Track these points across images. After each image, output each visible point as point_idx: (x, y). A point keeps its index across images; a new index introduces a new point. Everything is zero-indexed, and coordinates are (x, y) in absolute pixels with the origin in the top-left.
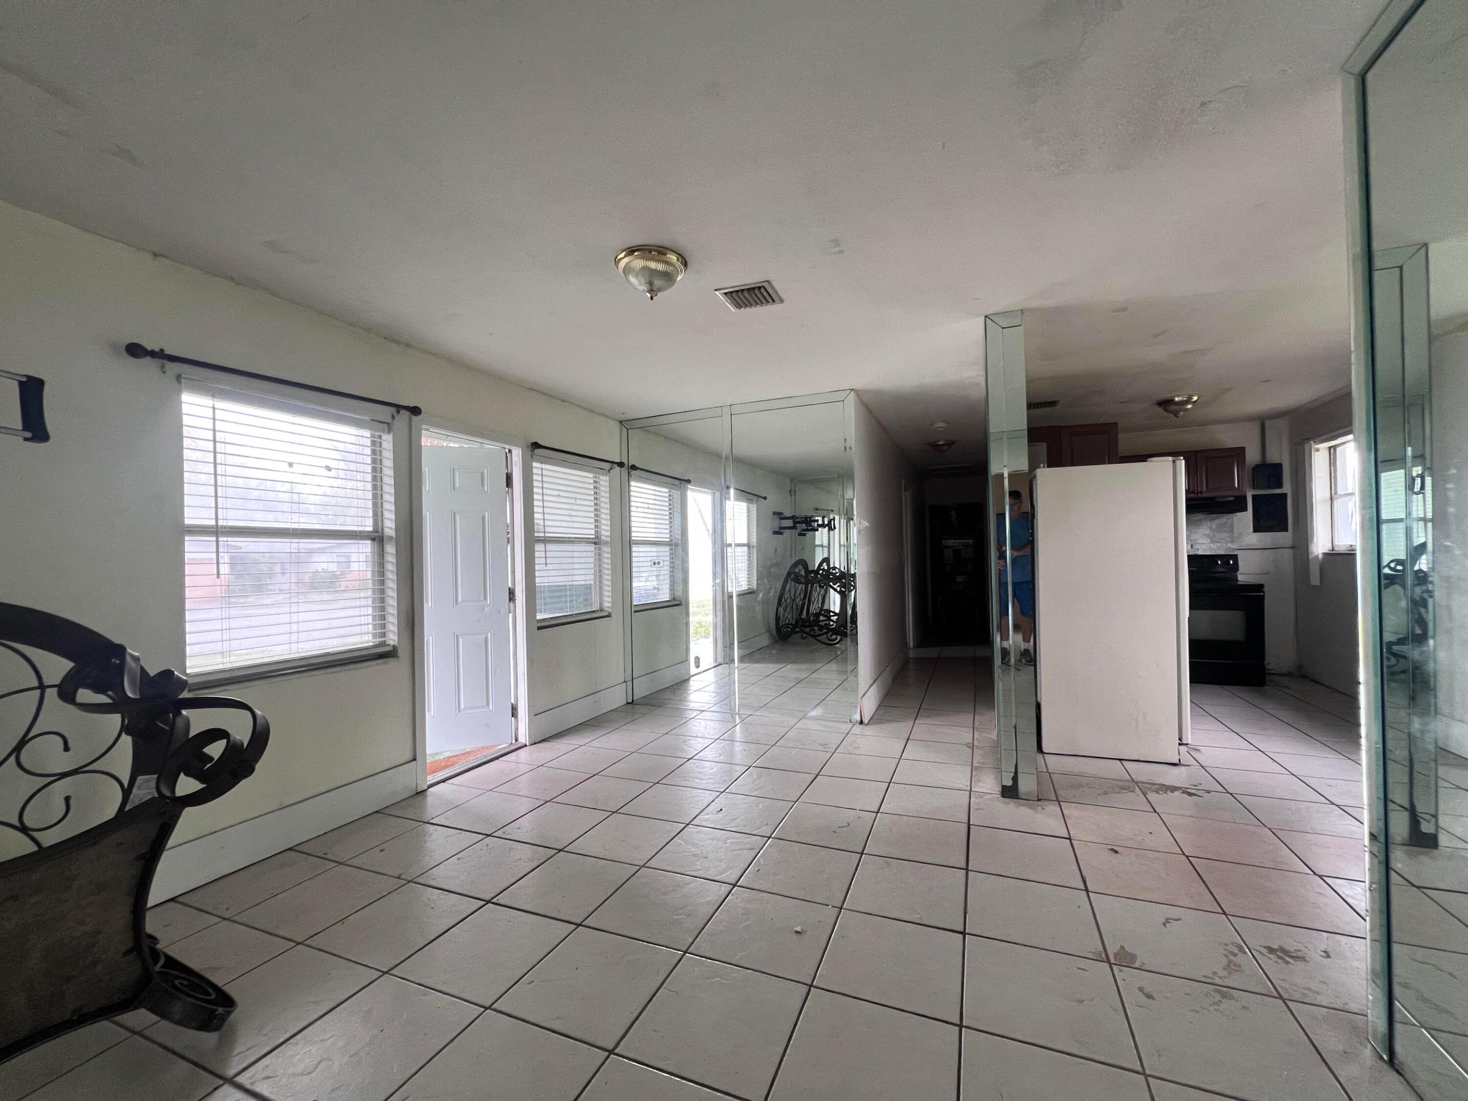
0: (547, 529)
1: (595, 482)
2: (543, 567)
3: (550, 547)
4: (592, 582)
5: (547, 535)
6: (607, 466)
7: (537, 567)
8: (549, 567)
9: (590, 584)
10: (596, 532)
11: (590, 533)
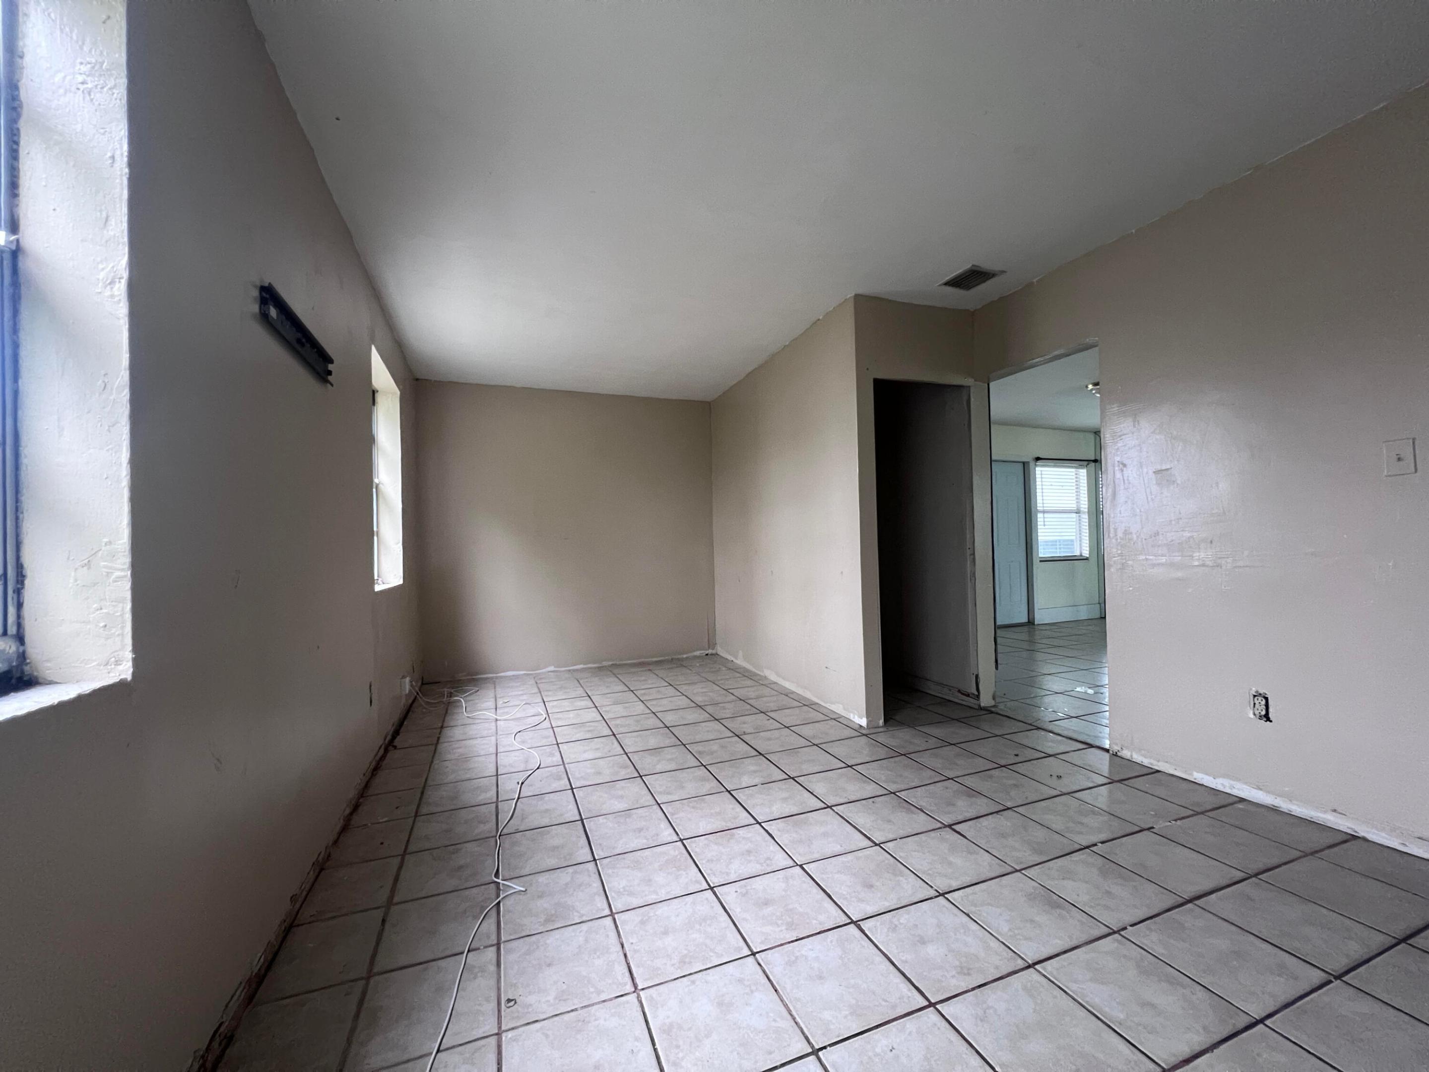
0: (1045, 505)
1: (1076, 474)
2: (1043, 527)
3: (1046, 515)
4: (1074, 538)
5: (1045, 509)
6: (1086, 463)
7: (1039, 527)
8: (1046, 527)
9: (1072, 541)
10: (1077, 505)
11: (1074, 506)
